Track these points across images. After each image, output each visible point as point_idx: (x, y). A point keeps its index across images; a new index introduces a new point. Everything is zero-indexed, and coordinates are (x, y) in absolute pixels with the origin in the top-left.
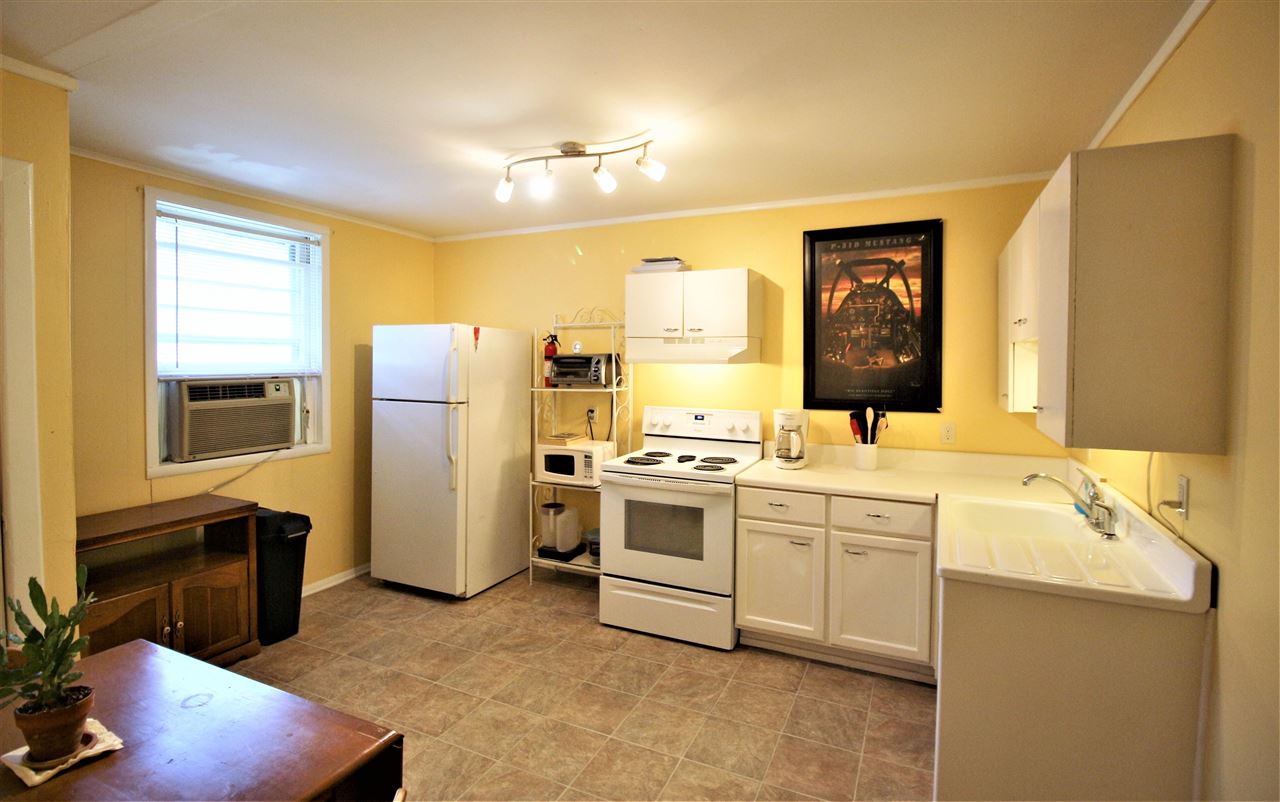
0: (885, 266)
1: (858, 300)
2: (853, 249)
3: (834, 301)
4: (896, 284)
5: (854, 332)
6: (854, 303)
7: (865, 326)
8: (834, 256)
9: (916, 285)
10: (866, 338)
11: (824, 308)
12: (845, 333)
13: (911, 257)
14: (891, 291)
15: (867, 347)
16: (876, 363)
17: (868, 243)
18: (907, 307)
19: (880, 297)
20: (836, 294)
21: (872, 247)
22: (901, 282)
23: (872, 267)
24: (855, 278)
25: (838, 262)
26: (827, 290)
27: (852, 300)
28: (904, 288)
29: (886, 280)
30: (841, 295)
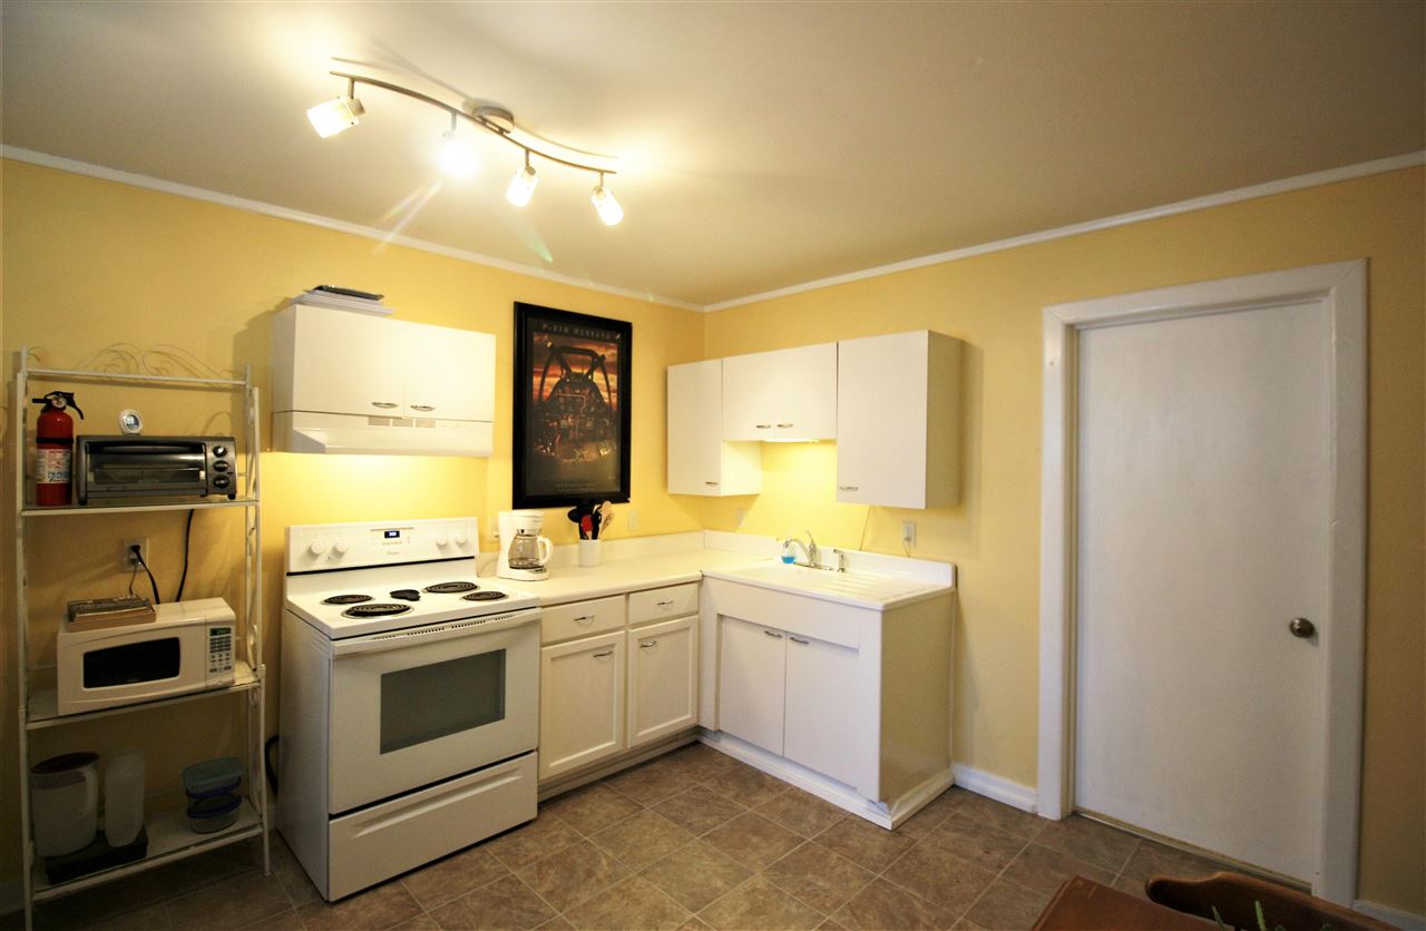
0: (589, 358)
1: (567, 388)
2: (562, 334)
3: (545, 387)
4: (598, 377)
5: (563, 422)
6: (564, 392)
7: (573, 418)
8: (546, 337)
9: (613, 380)
10: (574, 430)
11: (536, 394)
12: (555, 424)
13: (610, 354)
14: (594, 384)
15: (574, 440)
16: (582, 456)
17: (576, 331)
18: (606, 401)
19: (585, 388)
20: (547, 379)
21: (579, 336)
22: (602, 376)
23: (580, 357)
24: (564, 366)
25: (549, 344)
26: (538, 373)
27: (562, 388)
28: (604, 382)
29: (591, 372)
30: (552, 381)
